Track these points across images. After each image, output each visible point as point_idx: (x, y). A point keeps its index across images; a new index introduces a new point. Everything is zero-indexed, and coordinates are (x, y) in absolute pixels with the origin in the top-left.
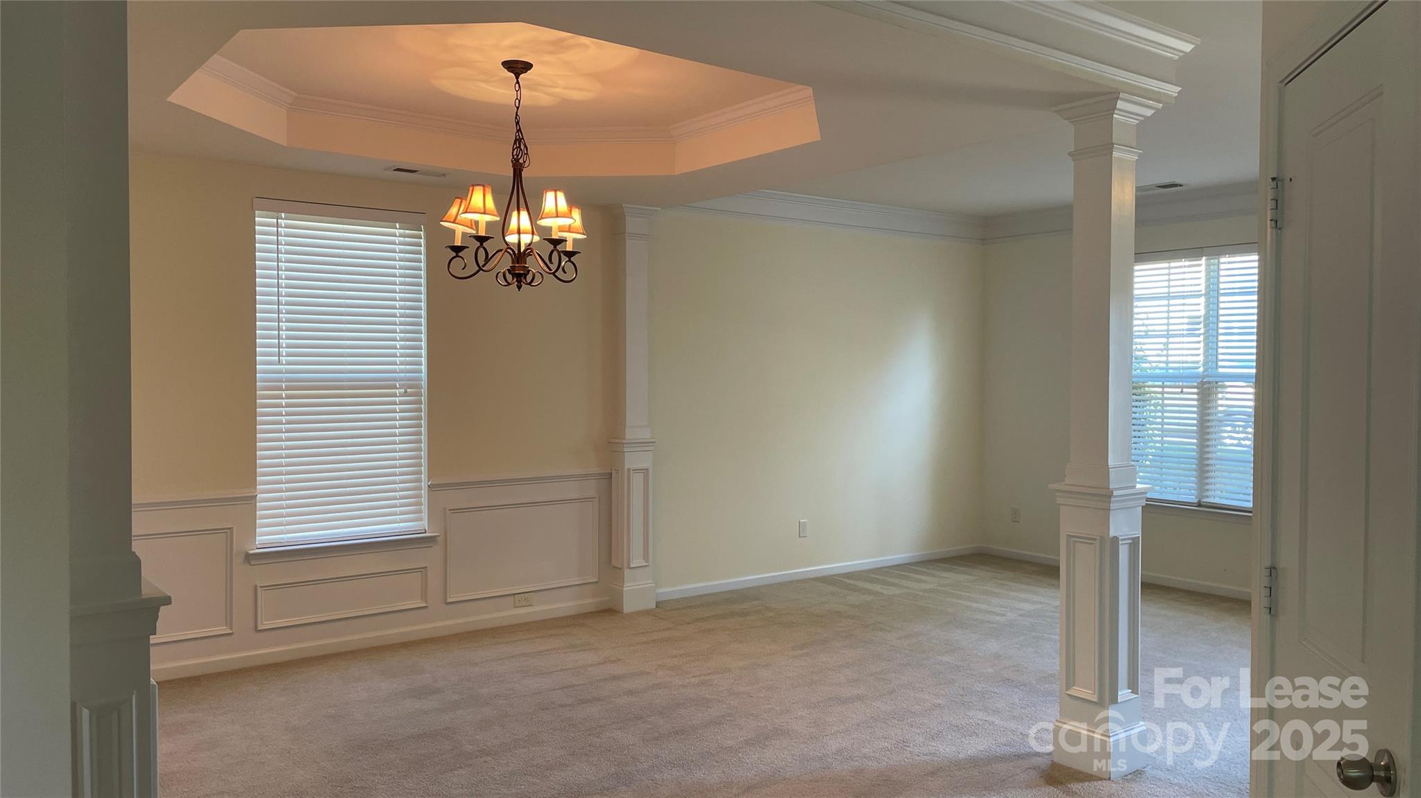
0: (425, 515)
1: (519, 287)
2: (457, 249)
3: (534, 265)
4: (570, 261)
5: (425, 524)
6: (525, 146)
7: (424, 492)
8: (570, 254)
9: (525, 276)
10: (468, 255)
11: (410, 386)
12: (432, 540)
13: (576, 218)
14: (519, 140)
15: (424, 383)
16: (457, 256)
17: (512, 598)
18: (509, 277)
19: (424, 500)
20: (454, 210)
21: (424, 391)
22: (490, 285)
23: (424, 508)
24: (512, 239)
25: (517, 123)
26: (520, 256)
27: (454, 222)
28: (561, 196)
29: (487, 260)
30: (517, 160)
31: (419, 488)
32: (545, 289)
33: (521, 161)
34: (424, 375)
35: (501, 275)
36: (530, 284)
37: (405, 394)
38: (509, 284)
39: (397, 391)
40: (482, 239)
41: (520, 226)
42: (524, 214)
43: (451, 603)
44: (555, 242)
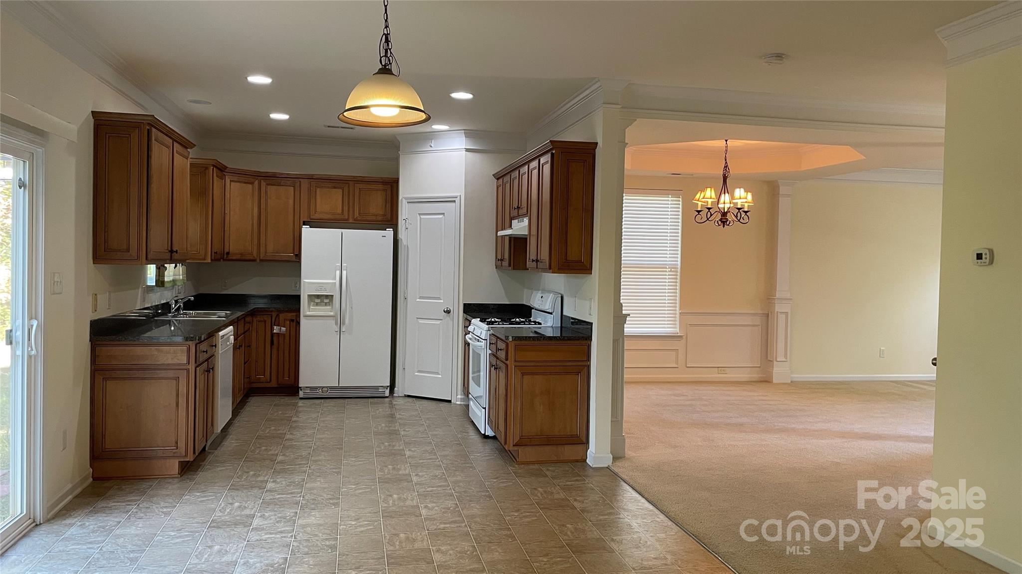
0: (678, 326)
1: (724, 226)
2: (699, 212)
3: (730, 217)
4: (746, 215)
5: (678, 330)
6: (729, 169)
7: (678, 316)
8: (746, 212)
9: (726, 222)
10: (703, 214)
11: (673, 268)
12: (681, 337)
13: (749, 197)
14: (726, 167)
15: (679, 266)
16: (699, 214)
17: (717, 369)
18: (720, 222)
19: (678, 319)
20: (697, 197)
21: (679, 270)
22: (713, 226)
23: (678, 323)
24: (721, 206)
25: (726, 160)
26: (724, 214)
27: (698, 201)
28: (742, 190)
29: (711, 215)
30: (725, 175)
31: (676, 314)
32: (734, 227)
33: (727, 175)
34: (679, 263)
35: (716, 222)
36: (728, 225)
37: (671, 271)
38: (719, 225)
39: (667, 270)
40: (709, 209)
41: (726, 202)
42: (727, 194)
43: (688, 367)
44: (739, 209)
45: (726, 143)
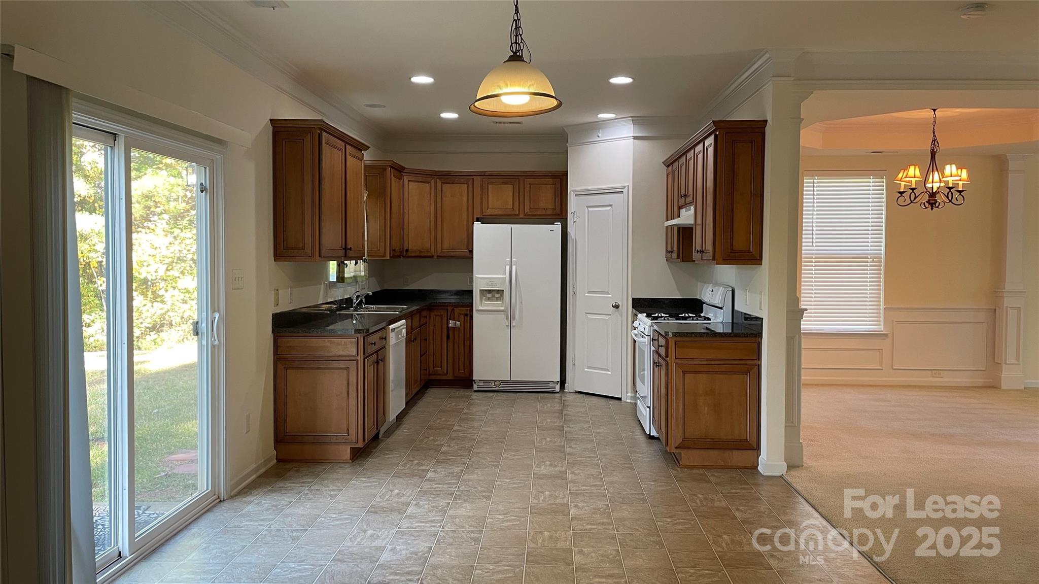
0: (882, 323)
1: (932, 209)
2: (901, 193)
3: (940, 198)
4: (960, 195)
5: (882, 327)
6: (938, 143)
7: (882, 311)
8: (960, 192)
9: (935, 204)
10: (906, 195)
11: (876, 258)
12: (886, 335)
13: (964, 174)
14: (934, 140)
15: (883, 256)
16: (902, 196)
17: (931, 371)
18: (927, 205)
19: (882, 315)
20: (900, 176)
21: (883, 260)
22: (919, 209)
23: (882, 319)
24: (929, 185)
25: (934, 133)
26: (933, 195)
27: (900, 181)
28: (954, 166)
29: (916, 197)
30: (933, 150)
31: (880, 309)
32: (945, 209)
33: (935, 150)
34: (883, 252)
35: (923, 204)
36: (938, 207)
37: (873, 261)
38: (926, 208)
39: (869, 260)
40: (913, 189)
41: (935, 182)
42: (936, 173)
43: (895, 369)
44: (950, 188)
45: (935, 114)
